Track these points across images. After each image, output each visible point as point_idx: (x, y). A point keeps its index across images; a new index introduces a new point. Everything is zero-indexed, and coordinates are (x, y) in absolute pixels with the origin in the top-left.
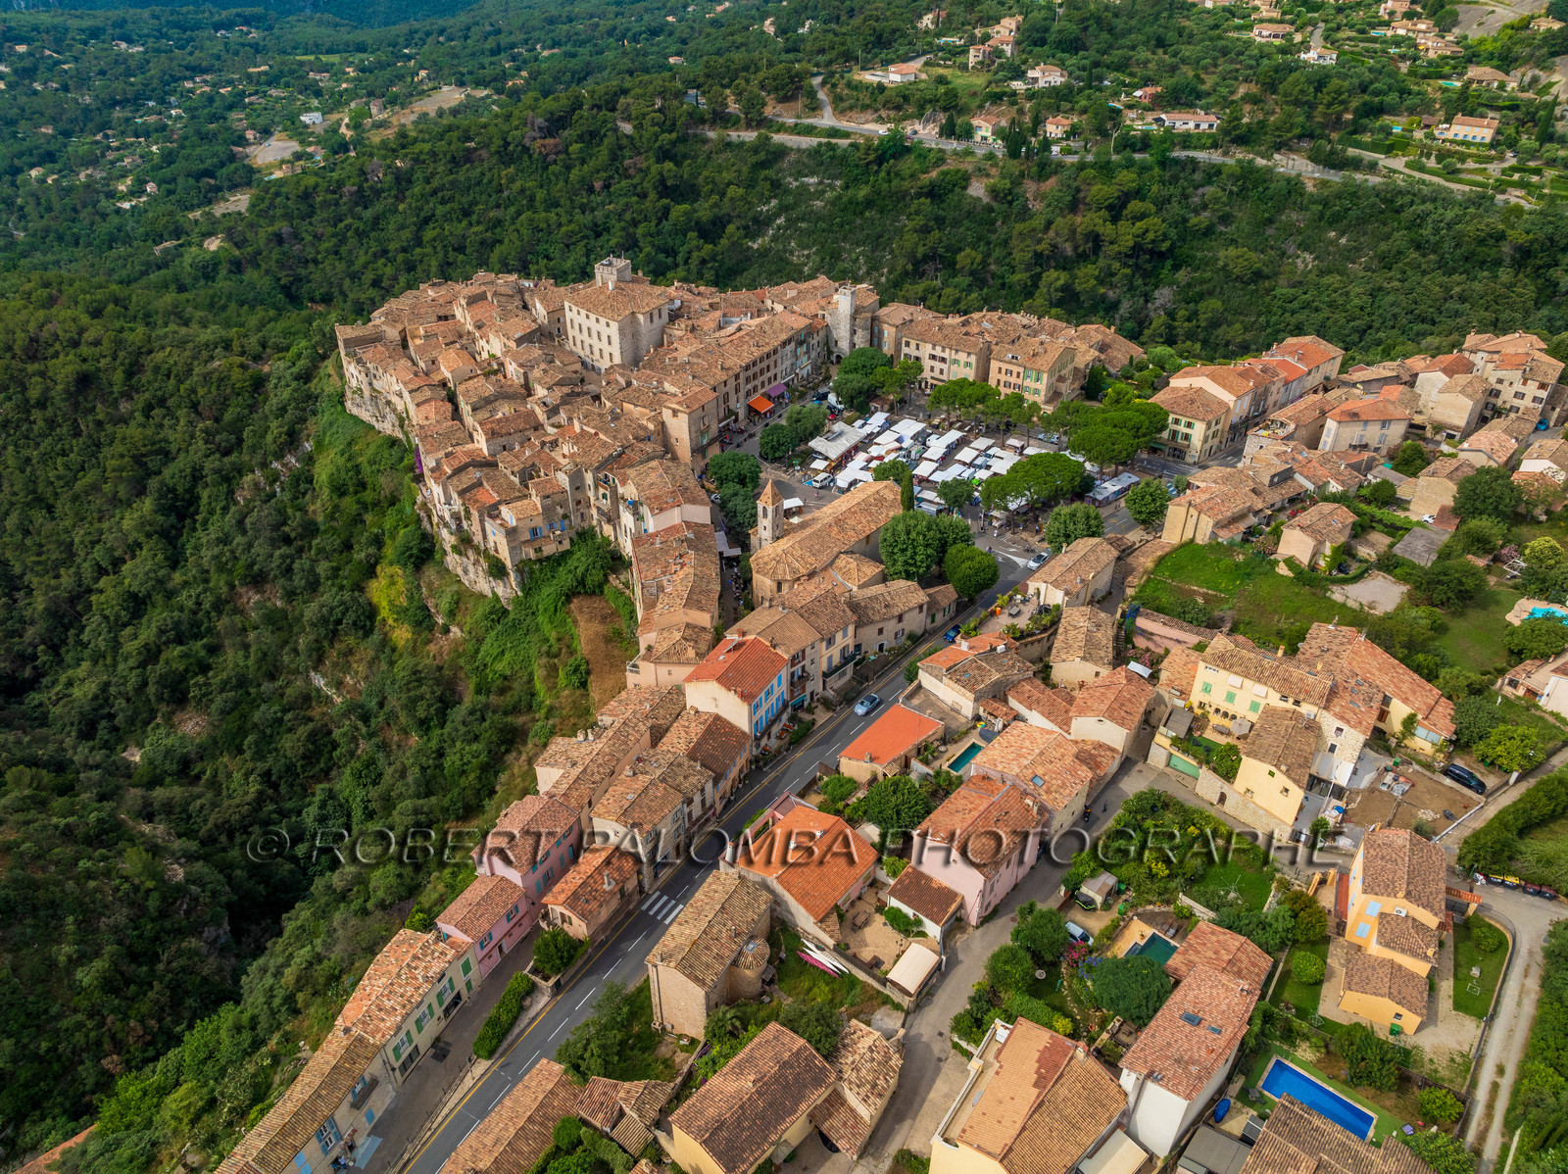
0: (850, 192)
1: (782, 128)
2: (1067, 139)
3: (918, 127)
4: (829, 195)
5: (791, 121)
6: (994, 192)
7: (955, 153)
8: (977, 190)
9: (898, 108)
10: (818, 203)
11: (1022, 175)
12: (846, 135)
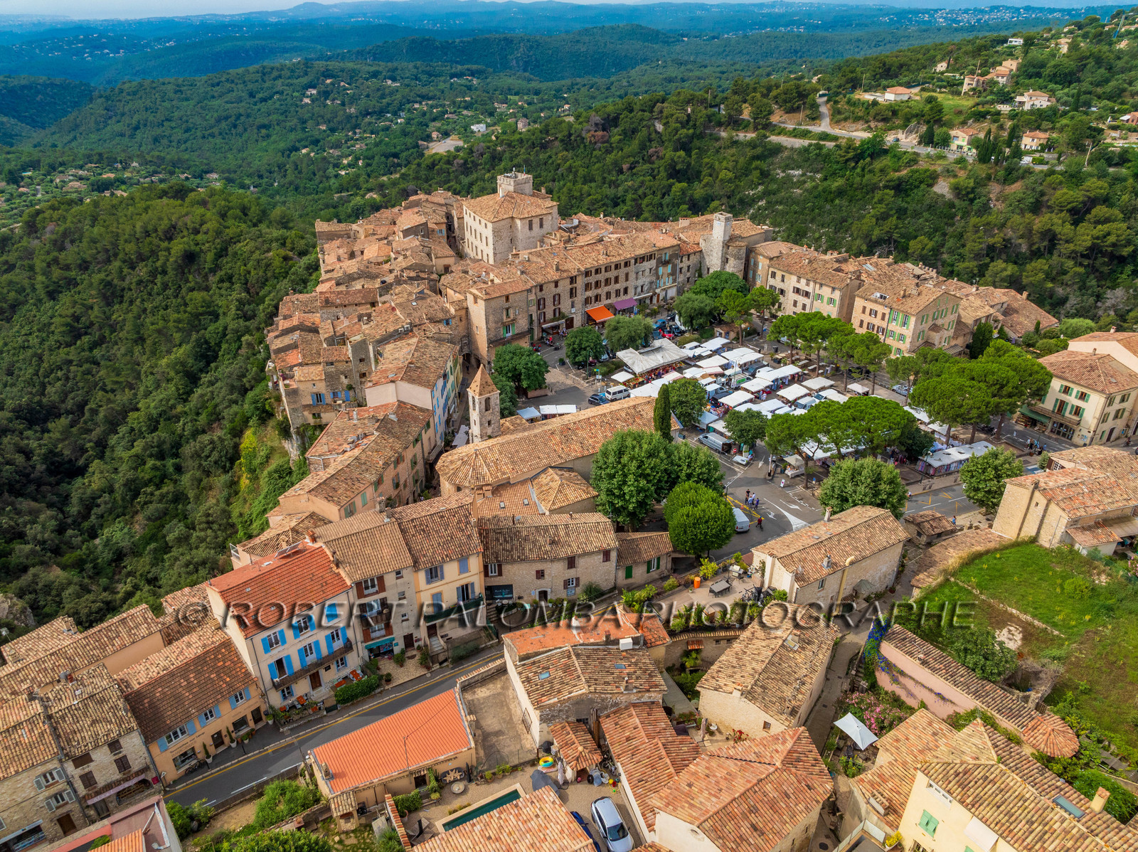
0: (828, 182)
1: (782, 132)
2: (1042, 150)
3: (901, 136)
4: (809, 185)
5: (790, 127)
6: (957, 189)
7: (928, 156)
8: (943, 188)
9: (885, 120)
10: (799, 191)
11: (989, 178)
12: (835, 138)
